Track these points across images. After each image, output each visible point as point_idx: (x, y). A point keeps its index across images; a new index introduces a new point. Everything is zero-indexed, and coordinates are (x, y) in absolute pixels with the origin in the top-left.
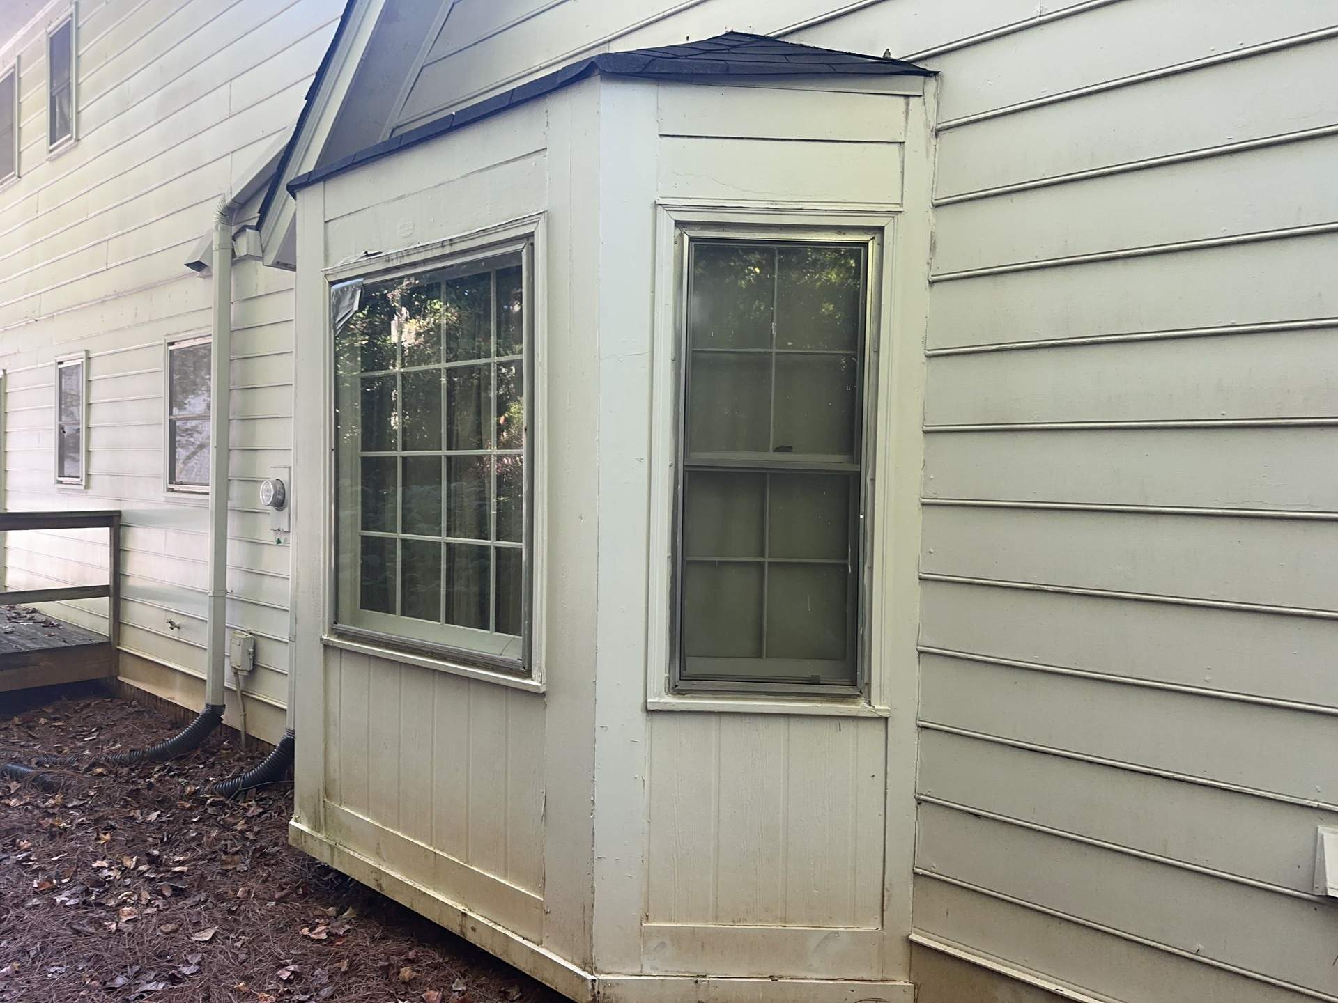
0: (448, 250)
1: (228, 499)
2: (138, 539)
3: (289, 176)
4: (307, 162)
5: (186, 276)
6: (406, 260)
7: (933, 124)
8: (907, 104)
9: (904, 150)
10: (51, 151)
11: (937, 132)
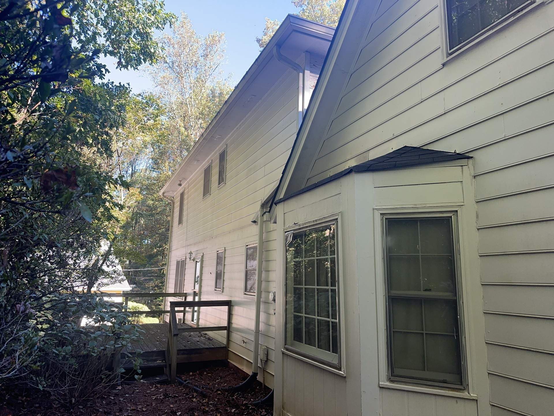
0: (315, 223)
1: (261, 298)
2: (237, 310)
3: (277, 199)
4: (281, 195)
5: (250, 225)
6: (305, 226)
7: (473, 174)
8: (462, 169)
9: (462, 184)
10: (219, 187)
11: (475, 177)
